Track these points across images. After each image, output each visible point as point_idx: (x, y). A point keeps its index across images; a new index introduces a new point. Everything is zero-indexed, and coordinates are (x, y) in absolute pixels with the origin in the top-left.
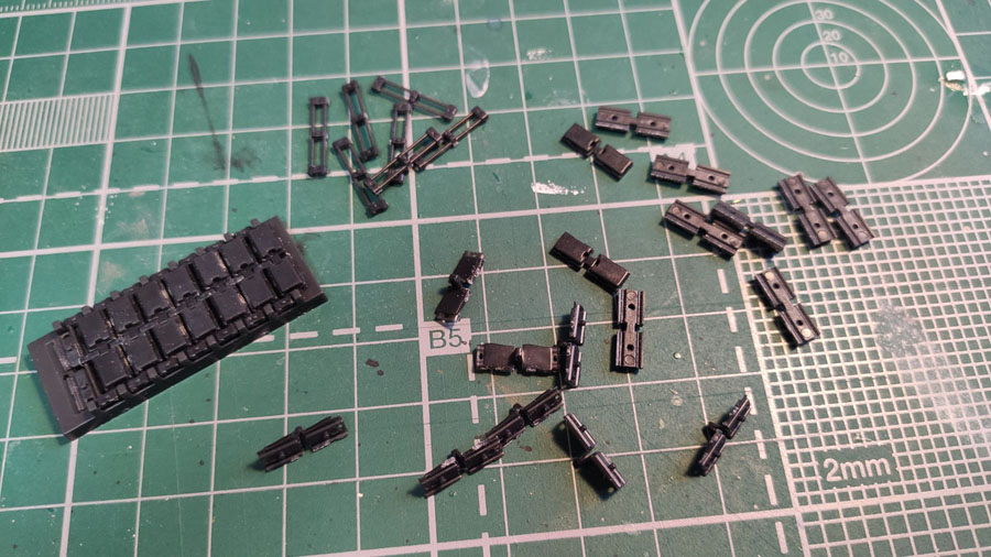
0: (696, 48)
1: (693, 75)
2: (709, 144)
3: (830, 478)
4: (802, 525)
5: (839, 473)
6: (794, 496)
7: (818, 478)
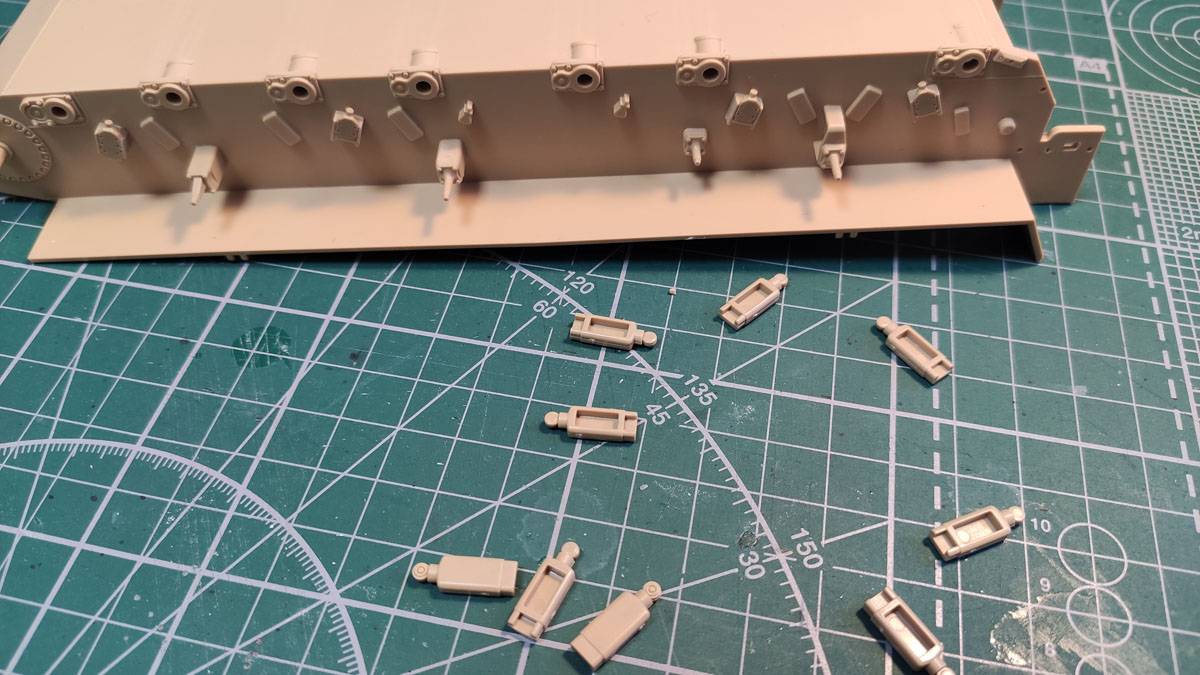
0: (1114, 16)
1: (1110, 28)
2: (1117, 63)
3: (1185, 236)
4: (1161, 254)
5: (1193, 235)
6: (1157, 238)
7: (1176, 234)
